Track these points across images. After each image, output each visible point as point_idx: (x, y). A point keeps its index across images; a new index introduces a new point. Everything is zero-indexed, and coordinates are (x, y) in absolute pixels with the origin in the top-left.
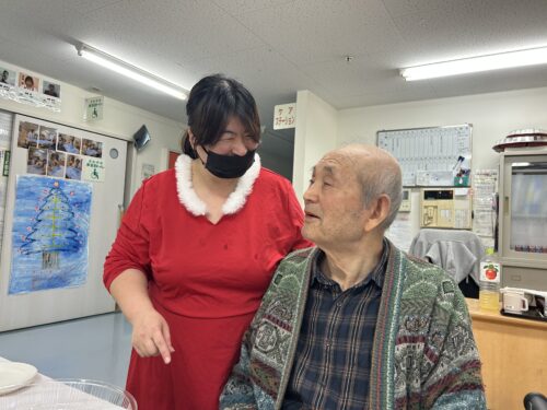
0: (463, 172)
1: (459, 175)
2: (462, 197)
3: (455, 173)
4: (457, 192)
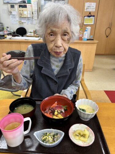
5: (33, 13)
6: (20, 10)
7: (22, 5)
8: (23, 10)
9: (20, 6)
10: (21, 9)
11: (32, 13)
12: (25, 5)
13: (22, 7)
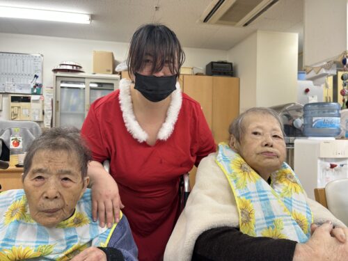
0: (37, 85)
1: (35, 87)
2: (36, 101)
3: (32, 85)
4: (33, 98)
5: (43, 113)
6: (13, 107)
7: (19, 97)
8: (19, 107)
9: (14, 99)
10: (16, 104)
11: (41, 113)
12: (28, 97)
13: (19, 101)
